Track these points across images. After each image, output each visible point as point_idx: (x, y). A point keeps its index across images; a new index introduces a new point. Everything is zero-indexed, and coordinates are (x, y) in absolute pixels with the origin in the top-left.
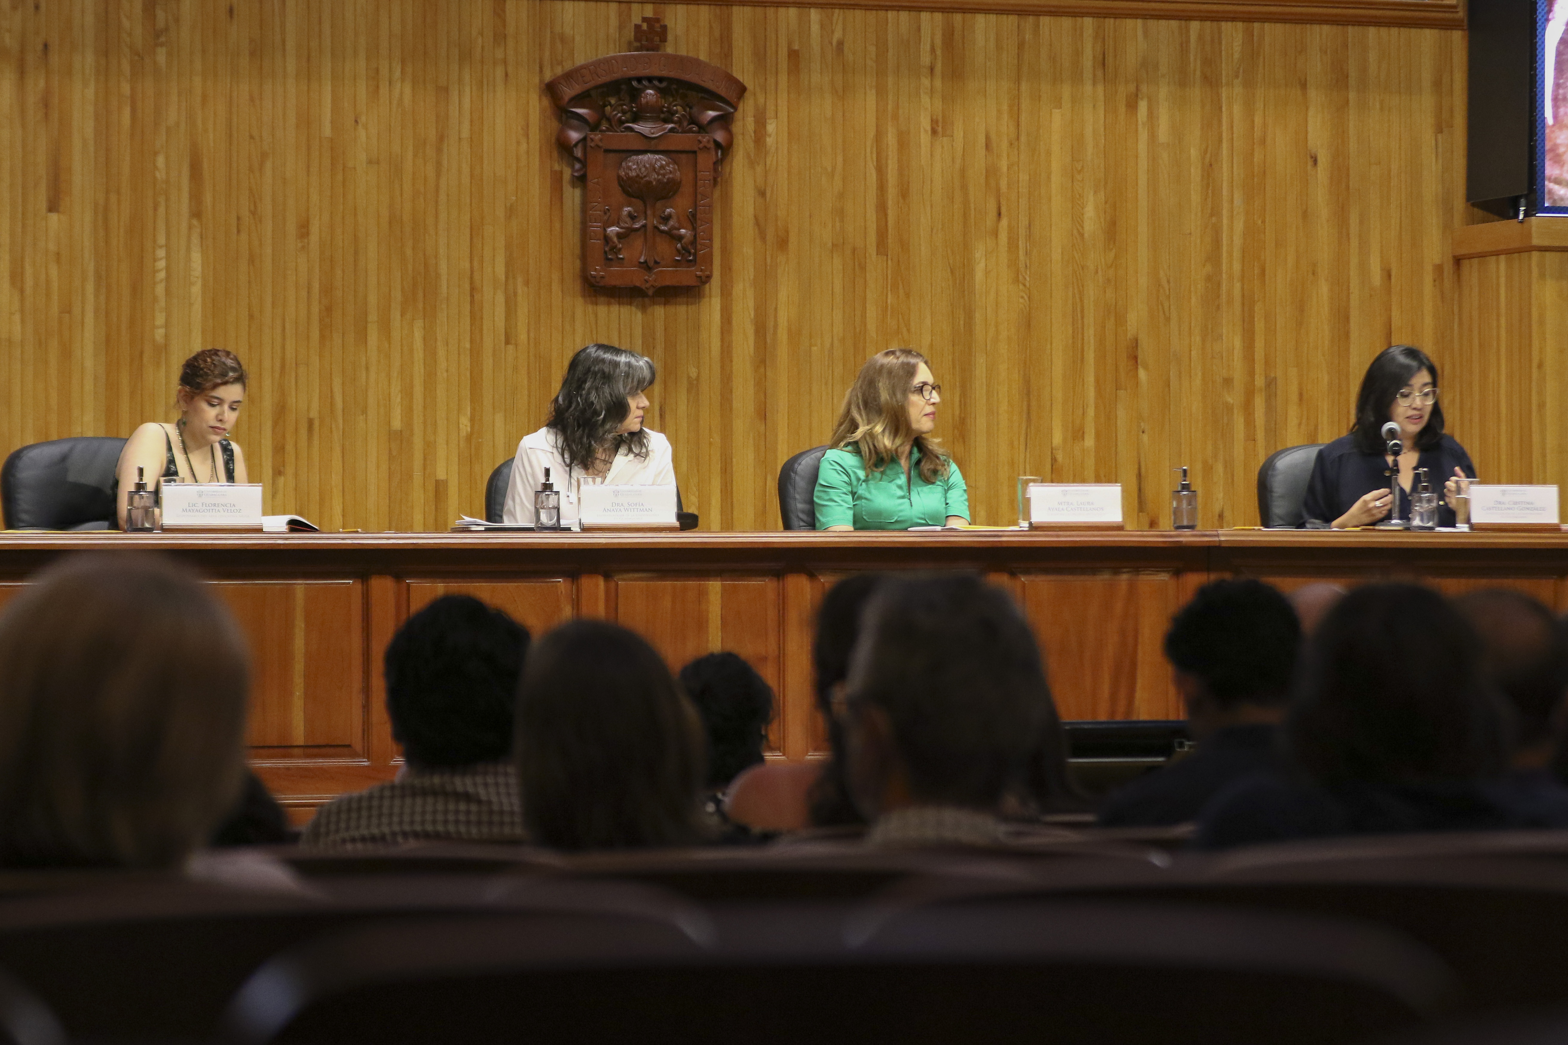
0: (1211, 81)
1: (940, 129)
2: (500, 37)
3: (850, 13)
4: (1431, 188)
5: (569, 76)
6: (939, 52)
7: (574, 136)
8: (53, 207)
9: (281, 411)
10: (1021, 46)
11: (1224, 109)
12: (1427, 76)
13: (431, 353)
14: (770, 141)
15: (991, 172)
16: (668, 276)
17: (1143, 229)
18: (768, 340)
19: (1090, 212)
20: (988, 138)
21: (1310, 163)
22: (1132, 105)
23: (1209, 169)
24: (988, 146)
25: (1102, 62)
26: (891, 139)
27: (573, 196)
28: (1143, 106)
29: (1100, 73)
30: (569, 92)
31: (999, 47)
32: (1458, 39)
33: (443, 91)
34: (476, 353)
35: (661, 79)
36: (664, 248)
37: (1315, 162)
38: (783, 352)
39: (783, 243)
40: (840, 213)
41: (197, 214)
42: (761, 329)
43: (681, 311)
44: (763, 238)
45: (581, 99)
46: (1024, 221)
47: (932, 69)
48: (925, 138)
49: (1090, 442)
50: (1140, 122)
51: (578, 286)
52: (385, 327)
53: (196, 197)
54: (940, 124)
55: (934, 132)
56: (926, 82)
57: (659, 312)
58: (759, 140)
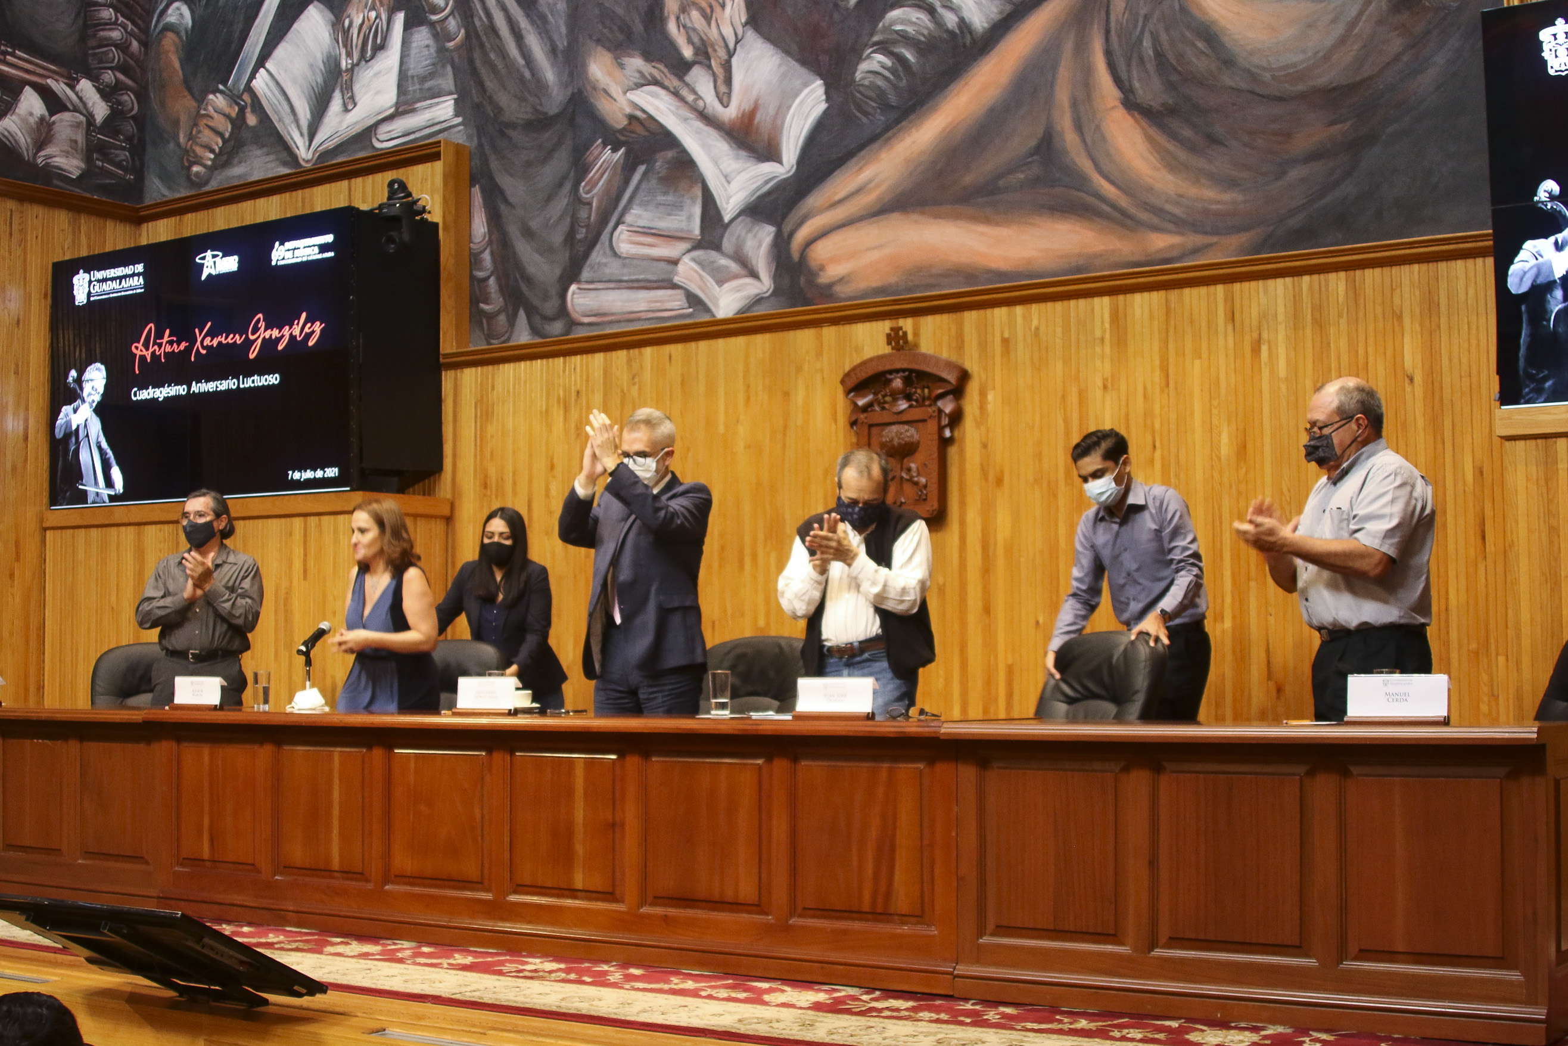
1: (1109, 385)
3: (1043, 306)
6: (1107, 326)
7: (859, 418)
10: (1168, 313)
11: (1332, 344)
14: (990, 407)
15: (1148, 414)
17: (1268, 449)
18: (991, 554)
19: (1225, 438)
20: (1145, 388)
21: (1407, 381)
22: (1256, 350)
24: (1145, 397)
25: (1231, 317)
26: (1074, 396)
28: (1264, 348)
29: (1230, 327)
30: (857, 384)
31: (1151, 318)
33: (786, 393)
35: (904, 370)
37: (1411, 380)
38: (1001, 563)
39: (999, 481)
40: (1039, 456)
42: (986, 546)
44: (986, 480)
45: (862, 390)
46: (1173, 450)
47: (1102, 340)
48: (1099, 393)
50: (1262, 363)
52: (754, 556)
54: (1110, 381)
55: (1105, 387)
56: (1098, 350)
58: (982, 407)
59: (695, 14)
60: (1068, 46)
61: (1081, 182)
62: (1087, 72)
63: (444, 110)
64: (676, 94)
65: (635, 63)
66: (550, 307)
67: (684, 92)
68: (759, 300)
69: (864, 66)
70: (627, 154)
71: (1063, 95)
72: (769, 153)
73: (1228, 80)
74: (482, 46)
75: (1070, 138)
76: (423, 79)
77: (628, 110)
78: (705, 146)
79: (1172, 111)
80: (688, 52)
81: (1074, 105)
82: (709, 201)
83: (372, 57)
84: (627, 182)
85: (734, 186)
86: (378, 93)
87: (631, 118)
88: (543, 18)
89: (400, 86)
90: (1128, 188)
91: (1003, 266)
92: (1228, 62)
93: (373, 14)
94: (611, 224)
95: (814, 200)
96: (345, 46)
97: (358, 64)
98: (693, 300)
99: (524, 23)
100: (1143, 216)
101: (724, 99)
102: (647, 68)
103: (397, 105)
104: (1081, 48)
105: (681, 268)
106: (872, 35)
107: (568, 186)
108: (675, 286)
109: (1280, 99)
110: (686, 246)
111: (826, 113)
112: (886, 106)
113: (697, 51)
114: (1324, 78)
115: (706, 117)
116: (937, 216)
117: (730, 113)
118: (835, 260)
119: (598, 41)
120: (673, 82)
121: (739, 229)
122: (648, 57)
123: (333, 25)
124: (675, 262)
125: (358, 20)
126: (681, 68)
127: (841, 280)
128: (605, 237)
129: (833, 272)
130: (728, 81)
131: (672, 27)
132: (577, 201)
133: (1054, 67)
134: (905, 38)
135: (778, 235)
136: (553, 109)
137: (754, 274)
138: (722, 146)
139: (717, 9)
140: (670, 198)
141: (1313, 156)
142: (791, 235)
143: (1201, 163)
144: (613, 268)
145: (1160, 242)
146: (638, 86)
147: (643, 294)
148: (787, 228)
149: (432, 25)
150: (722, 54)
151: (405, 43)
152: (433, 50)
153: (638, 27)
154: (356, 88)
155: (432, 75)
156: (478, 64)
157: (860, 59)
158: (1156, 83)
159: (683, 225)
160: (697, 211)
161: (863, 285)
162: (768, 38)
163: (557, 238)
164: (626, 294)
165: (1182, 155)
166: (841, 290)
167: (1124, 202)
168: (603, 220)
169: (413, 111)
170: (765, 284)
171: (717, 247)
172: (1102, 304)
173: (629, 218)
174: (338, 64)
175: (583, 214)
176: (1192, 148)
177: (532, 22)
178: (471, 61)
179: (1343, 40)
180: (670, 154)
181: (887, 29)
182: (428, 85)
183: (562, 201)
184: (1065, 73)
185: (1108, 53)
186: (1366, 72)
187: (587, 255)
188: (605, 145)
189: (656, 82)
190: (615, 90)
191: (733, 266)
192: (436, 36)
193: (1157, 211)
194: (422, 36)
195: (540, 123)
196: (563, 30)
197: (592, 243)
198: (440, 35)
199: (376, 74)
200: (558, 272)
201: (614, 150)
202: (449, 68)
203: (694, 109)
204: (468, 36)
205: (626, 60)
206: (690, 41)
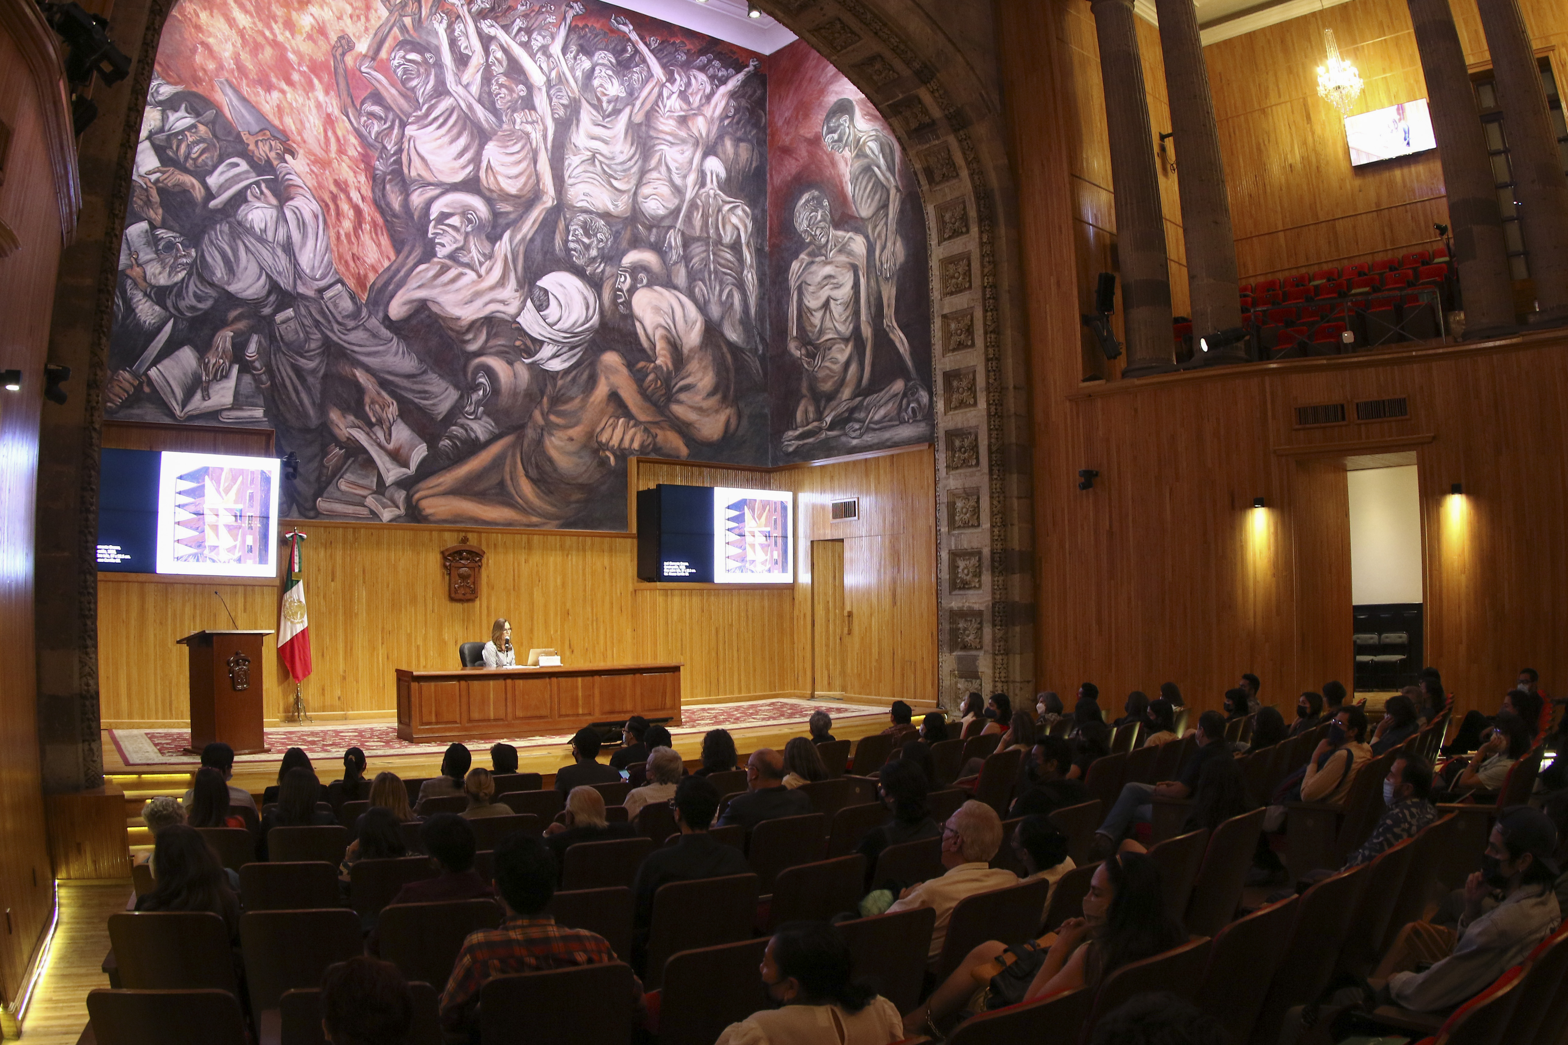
0: (584, 550)
2: (431, 540)
4: (630, 574)
5: (447, 550)
7: (448, 564)
8: (333, 580)
9: (383, 628)
10: (544, 543)
11: (587, 557)
12: (629, 549)
13: (415, 614)
14: (490, 565)
15: (538, 572)
16: (468, 596)
17: (570, 584)
19: (559, 581)
20: (537, 564)
21: (605, 569)
22: (567, 556)
23: (584, 570)
24: (537, 566)
25: (561, 546)
26: (516, 564)
27: (447, 577)
28: (570, 557)
29: (561, 549)
30: (447, 554)
31: (539, 543)
32: (635, 541)
33: (418, 553)
34: (426, 615)
35: (467, 551)
36: (468, 590)
39: (493, 588)
40: (505, 581)
41: (364, 582)
42: (488, 608)
43: (471, 604)
44: (489, 587)
45: (449, 555)
46: (545, 583)
47: (525, 548)
48: (523, 564)
49: (559, 632)
50: (569, 560)
51: (447, 597)
53: (364, 579)
54: (527, 561)
55: (525, 563)
56: (524, 551)
57: (466, 605)
58: (488, 564)
59: (377, 406)
60: (510, 454)
61: (512, 498)
62: (515, 463)
63: (259, 413)
64: (368, 434)
65: (351, 418)
66: (308, 505)
67: (371, 434)
68: (399, 517)
69: (442, 443)
70: (346, 452)
71: (507, 469)
72: (406, 465)
73: (554, 475)
74: (278, 391)
75: (509, 482)
76: (247, 397)
77: (347, 435)
78: (379, 456)
79: (539, 481)
80: (374, 420)
81: (511, 473)
82: (380, 476)
83: (220, 380)
84: (345, 463)
85: (391, 473)
86: (223, 396)
87: (348, 439)
88: (309, 389)
89: (234, 397)
90: (526, 502)
91: (487, 519)
92: (555, 470)
93: (221, 361)
94: (337, 477)
95: (422, 485)
96: (205, 370)
97: (212, 380)
98: (372, 512)
99: (300, 388)
100: (530, 511)
101: (389, 441)
102: (356, 421)
103: (233, 404)
104: (514, 456)
105: (367, 500)
106: (446, 432)
107: (318, 459)
108: (365, 506)
109: (569, 484)
110: (370, 492)
111: (427, 456)
112: (449, 458)
113: (377, 420)
114: (580, 481)
115: (380, 445)
116: (465, 499)
117: (390, 447)
118: (429, 507)
119: (334, 405)
120: (367, 429)
121: (392, 489)
122: (357, 417)
123: (199, 359)
124: (365, 497)
125: (213, 361)
126: (371, 425)
127: (431, 515)
128: (335, 481)
129: (428, 511)
130: (390, 435)
131: (367, 408)
132: (322, 465)
133: (505, 458)
134: (456, 437)
135: (408, 494)
136: (313, 427)
137: (398, 507)
138: (386, 459)
139: (386, 408)
140: (364, 473)
141: (577, 502)
142: (412, 496)
143: (547, 498)
144: (337, 494)
145: (534, 519)
146: (352, 427)
147: (351, 507)
148: (411, 493)
149: (253, 375)
150: (388, 424)
151: (238, 379)
152: (253, 386)
153: (353, 404)
154: (211, 391)
155: (253, 397)
156: (276, 398)
157: (441, 440)
158: (535, 471)
159: (369, 484)
160: (375, 480)
161: (438, 517)
162: (406, 423)
163: (313, 478)
164: (343, 506)
165: (542, 494)
166: (431, 518)
167: (525, 506)
168: (334, 474)
169: (241, 409)
170: (402, 511)
171: (383, 495)
172: (524, 537)
173: (345, 477)
174: (201, 378)
175: (325, 471)
176: (545, 493)
177: (304, 389)
178: (273, 397)
179: (586, 471)
180: (365, 456)
181: (451, 432)
182: (249, 400)
183: (315, 464)
184: (508, 461)
185: (522, 459)
186: (591, 482)
187: (326, 488)
188: (336, 446)
189: (359, 428)
190: (342, 426)
191: (389, 503)
192: (255, 380)
193: (534, 510)
194: (247, 379)
195: (306, 430)
196: (319, 396)
197: (329, 483)
198: (257, 380)
199: (223, 388)
200: (312, 491)
201: (341, 449)
202: (261, 396)
203: (375, 441)
204: (271, 385)
205: (347, 416)
206: (374, 415)
